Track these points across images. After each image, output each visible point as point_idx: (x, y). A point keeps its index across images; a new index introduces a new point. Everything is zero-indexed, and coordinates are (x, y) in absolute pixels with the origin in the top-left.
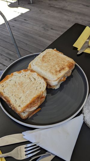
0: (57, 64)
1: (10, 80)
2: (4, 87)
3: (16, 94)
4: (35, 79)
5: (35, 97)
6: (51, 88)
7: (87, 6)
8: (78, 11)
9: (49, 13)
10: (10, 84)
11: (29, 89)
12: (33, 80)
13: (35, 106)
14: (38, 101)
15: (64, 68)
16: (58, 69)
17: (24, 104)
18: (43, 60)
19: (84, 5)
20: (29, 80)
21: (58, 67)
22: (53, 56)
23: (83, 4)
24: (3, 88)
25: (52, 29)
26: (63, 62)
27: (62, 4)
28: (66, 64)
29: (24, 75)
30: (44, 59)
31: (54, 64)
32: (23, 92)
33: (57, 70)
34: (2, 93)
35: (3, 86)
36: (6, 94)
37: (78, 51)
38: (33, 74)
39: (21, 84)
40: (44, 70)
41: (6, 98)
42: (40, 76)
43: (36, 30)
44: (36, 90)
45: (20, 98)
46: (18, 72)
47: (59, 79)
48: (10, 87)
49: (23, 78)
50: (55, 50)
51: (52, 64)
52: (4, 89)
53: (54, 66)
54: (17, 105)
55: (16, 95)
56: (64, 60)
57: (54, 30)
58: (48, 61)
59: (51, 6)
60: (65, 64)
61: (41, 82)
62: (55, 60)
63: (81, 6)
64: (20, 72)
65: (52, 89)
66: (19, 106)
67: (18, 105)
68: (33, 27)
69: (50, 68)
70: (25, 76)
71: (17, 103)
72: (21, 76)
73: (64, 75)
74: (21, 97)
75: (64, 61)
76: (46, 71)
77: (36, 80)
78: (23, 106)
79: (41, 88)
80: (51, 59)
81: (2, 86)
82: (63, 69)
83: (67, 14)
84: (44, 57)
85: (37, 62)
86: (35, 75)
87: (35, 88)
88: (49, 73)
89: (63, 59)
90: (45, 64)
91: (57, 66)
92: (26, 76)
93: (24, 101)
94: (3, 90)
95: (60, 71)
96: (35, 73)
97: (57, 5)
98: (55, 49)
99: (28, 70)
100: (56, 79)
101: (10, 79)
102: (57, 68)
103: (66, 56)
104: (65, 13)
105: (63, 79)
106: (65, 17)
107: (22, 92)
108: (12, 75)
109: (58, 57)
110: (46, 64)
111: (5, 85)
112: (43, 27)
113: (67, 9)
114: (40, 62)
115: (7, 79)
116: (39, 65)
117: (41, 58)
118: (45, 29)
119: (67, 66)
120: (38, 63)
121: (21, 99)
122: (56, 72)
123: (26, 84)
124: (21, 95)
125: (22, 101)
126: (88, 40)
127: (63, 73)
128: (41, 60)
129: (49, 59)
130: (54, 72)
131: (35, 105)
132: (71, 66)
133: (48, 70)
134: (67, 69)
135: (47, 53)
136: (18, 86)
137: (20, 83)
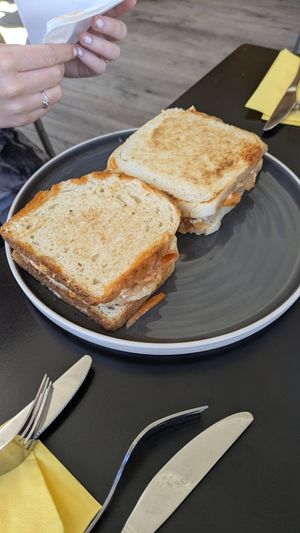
0: (207, 151)
1: (53, 207)
2: (33, 228)
3: (80, 245)
4: (137, 200)
5: (147, 253)
6: (192, 231)
7: (259, 16)
8: (232, 32)
9: (134, 40)
10: (53, 216)
11: (121, 230)
12: (129, 201)
13: (148, 282)
14: (155, 268)
15: (232, 162)
16: (212, 167)
17: (112, 274)
18: (157, 143)
19: (250, 13)
20: (116, 204)
21: (211, 160)
22: (189, 128)
23: (244, 11)
24: (27, 231)
25: (149, 91)
26: (224, 146)
27: (175, 13)
28: (238, 149)
29: (99, 189)
30: (159, 139)
31: (195, 151)
32: (103, 239)
33: (207, 169)
34: (30, 246)
35: (28, 228)
36: (43, 249)
37: (265, 121)
38: (127, 184)
39: (93, 217)
40: (163, 171)
41: (47, 261)
42: (154, 189)
43: (96, 97)
44: (147, 230)
45: (94, 260)
46: (76, 180)
47: (221, 195)
48: (55, 228)
49: (95, 197)
50: (192, 111)
51: (190, 152)
52: (34, 234)
53: (196, 158)
54: (87, 279)
55: (80, 251)
56: (229, 139)
57: (155, 93)
58: (173, 146)
59: (140, 20)
60: (234, 151)
61: (161, 208)
62: (197, 139)
63: (240, 16)
64: (85, 182)
65: (194, 234)
66: (95, 282)
67: (91, 280)
68: (84, 88)
69: (185, 167)
70: (102, 191)
71: (84, 273)
72: (88, 191)
73: (235, 185)
74: (97, 256)
75: (228, 142)
76: (169, 174)
77: (143, 201)
78: (109, 279)
79: (161, 225)
80: (182, 138)
81: (27, 224)
82: (230, 164)
83: (195, 42)
84: (156, 132)
85: (136, 149)
86: (136, 187)
87: (143, 226)
88: (183, 180)
89: (222, 137)
90: (165, 155)
91: (205, 158)
92: (107, 193)
93: (109, 267)
94: (32, 237)
95: (219, 172)
96: (135, 181)
97: (159, 16)
98: (192, 108)
99: (109, 173)
100: (210, 195)
101: (49, 203)
102: (208, 163)
103: (232, 127)
104: (189, 40)
105: (230, 197)
106: (191, 53)
107: (98, 238)
108: (57, 189)
109: (205, 130)
110: (169, 153)
111: (34, 222)
112: (119, 88)
113: (193, 25)
114: (148, 149)
115: (41, 204)
116: (147, 157)
117: (149, 138)
118: (125, 92)
119: (241, 155)
120: (139, 153)
121: (100, 261)
122: (207, 174)
123: (109, 216)
124: (97, 248)
125: (104, 267)
126: (293, 89)
127: (229, 177)
128: (147, 142)
129: (178, 139)
130: (198, 175)
131: (146, 280)
132: (254, 155)
133: (179, 172)
134: (242, 166)
135: (165, 121)
136: (82, 223)
137: (87, 213)
